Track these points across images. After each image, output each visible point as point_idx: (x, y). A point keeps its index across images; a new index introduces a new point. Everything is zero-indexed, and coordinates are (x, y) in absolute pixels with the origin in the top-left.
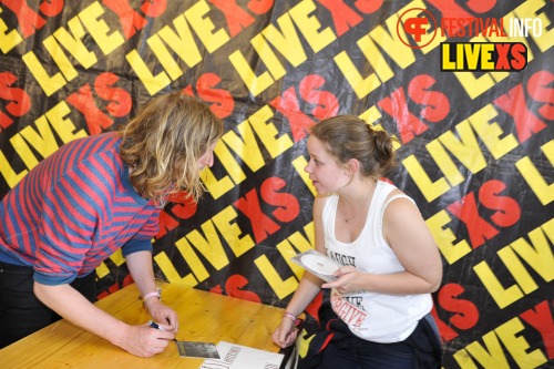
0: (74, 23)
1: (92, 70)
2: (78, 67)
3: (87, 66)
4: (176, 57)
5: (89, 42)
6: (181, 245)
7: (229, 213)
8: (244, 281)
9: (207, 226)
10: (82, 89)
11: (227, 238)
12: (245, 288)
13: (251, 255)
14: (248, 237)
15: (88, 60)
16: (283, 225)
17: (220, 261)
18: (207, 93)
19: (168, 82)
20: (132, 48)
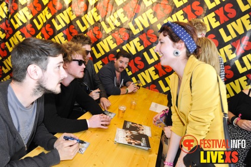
0: (115, 14)
1: (119, 27)
2: (115, 26)
3: (117, 26)
4: (141, 24)
5: (119, 19)
6: (139, 76)
7: (153, 68)
8: (155, 86)
9: (146, 71)
10: (116, 32)
11: (151, 75)
12: (155, 88)
13: (158, 80)
14: (157, 75)
15: (118, 24)
16: (167, 73)
17: (149, 81)
18: (151, 35)
19: (139, 31)
20: (130, 22)
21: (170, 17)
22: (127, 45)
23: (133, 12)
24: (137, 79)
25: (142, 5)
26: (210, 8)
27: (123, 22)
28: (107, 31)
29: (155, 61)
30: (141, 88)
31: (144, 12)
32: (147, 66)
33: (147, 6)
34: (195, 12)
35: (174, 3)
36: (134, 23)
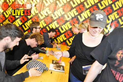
0: (45, 10)
1: (47, 16)
2: (45, 16)
5: (47, 13)
6: (57, 38)
7: (63, 35)
8: (65, 43)
9: (61, 36)
10: (46, 18)
11: (63, 38)
12: (65, 44)
13: (66, 40)
14: (66, 38)
15: (47, 15)
16: (70, 37)
17: (62, 41)
18: (61, 20)
19: (57, 18)
20: (52, 14)
21: (70, 12)
22: (51, 24)
23: (53, 9)
24: (57, 40)
25: (57, 6)
26: (87, 8)
27: (49, 14)
28: (42, 18)
29: (65, 32)
30: (58, 44)
31: (59, 9)
32: (61, 34)
33: (60, 6)
34: (81, 10)
35: (71, 5)
36: (54, 14)
